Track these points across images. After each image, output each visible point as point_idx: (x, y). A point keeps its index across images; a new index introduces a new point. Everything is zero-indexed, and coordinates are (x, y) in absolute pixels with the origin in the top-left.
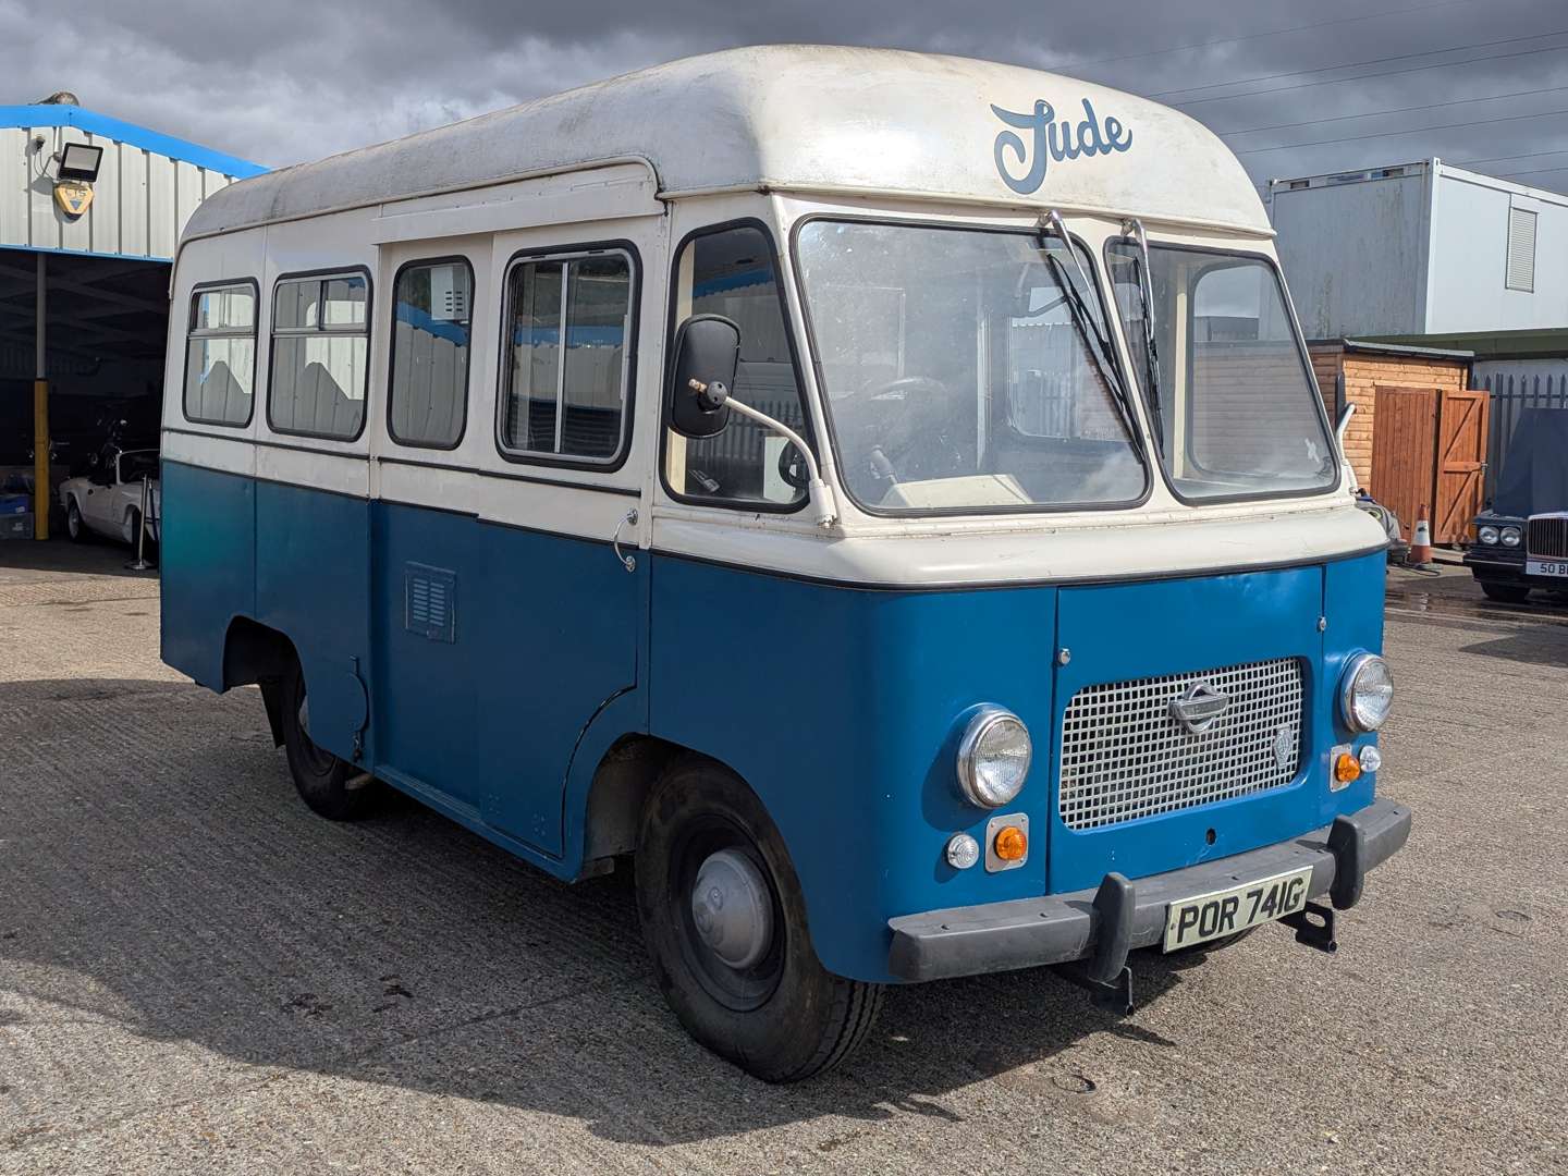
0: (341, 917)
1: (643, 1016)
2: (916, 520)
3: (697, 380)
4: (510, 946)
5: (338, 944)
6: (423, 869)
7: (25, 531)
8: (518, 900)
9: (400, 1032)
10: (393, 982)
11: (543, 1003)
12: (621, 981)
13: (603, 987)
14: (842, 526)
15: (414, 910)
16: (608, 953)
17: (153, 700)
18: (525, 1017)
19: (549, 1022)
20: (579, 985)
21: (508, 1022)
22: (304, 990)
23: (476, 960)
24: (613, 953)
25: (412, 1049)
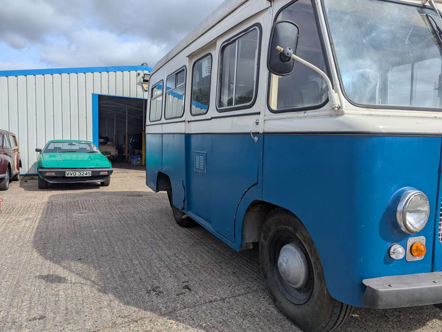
0: (177, 259)
1: (269, 305)
2: (375, 110)
3: (280, 46)
4: (227, 273)
5: (173, 268)
6: (206, 245)
7: (140, 163)
8: (232, 257)
9: (183, 305)
10: (186, 284)
11: (234, 297)
12: (262, 290)
13: (256, 291)
14: (343, 109)
15: (199, 258)
16: (259, 278)
17: (151, 197)
18: (227, 302)
19: (235, 305)
20: (248, 290)
21: (221, 304)
22: (157, 285)
23: (215, 278)
24: (261, 278)
25: (185, 313)
